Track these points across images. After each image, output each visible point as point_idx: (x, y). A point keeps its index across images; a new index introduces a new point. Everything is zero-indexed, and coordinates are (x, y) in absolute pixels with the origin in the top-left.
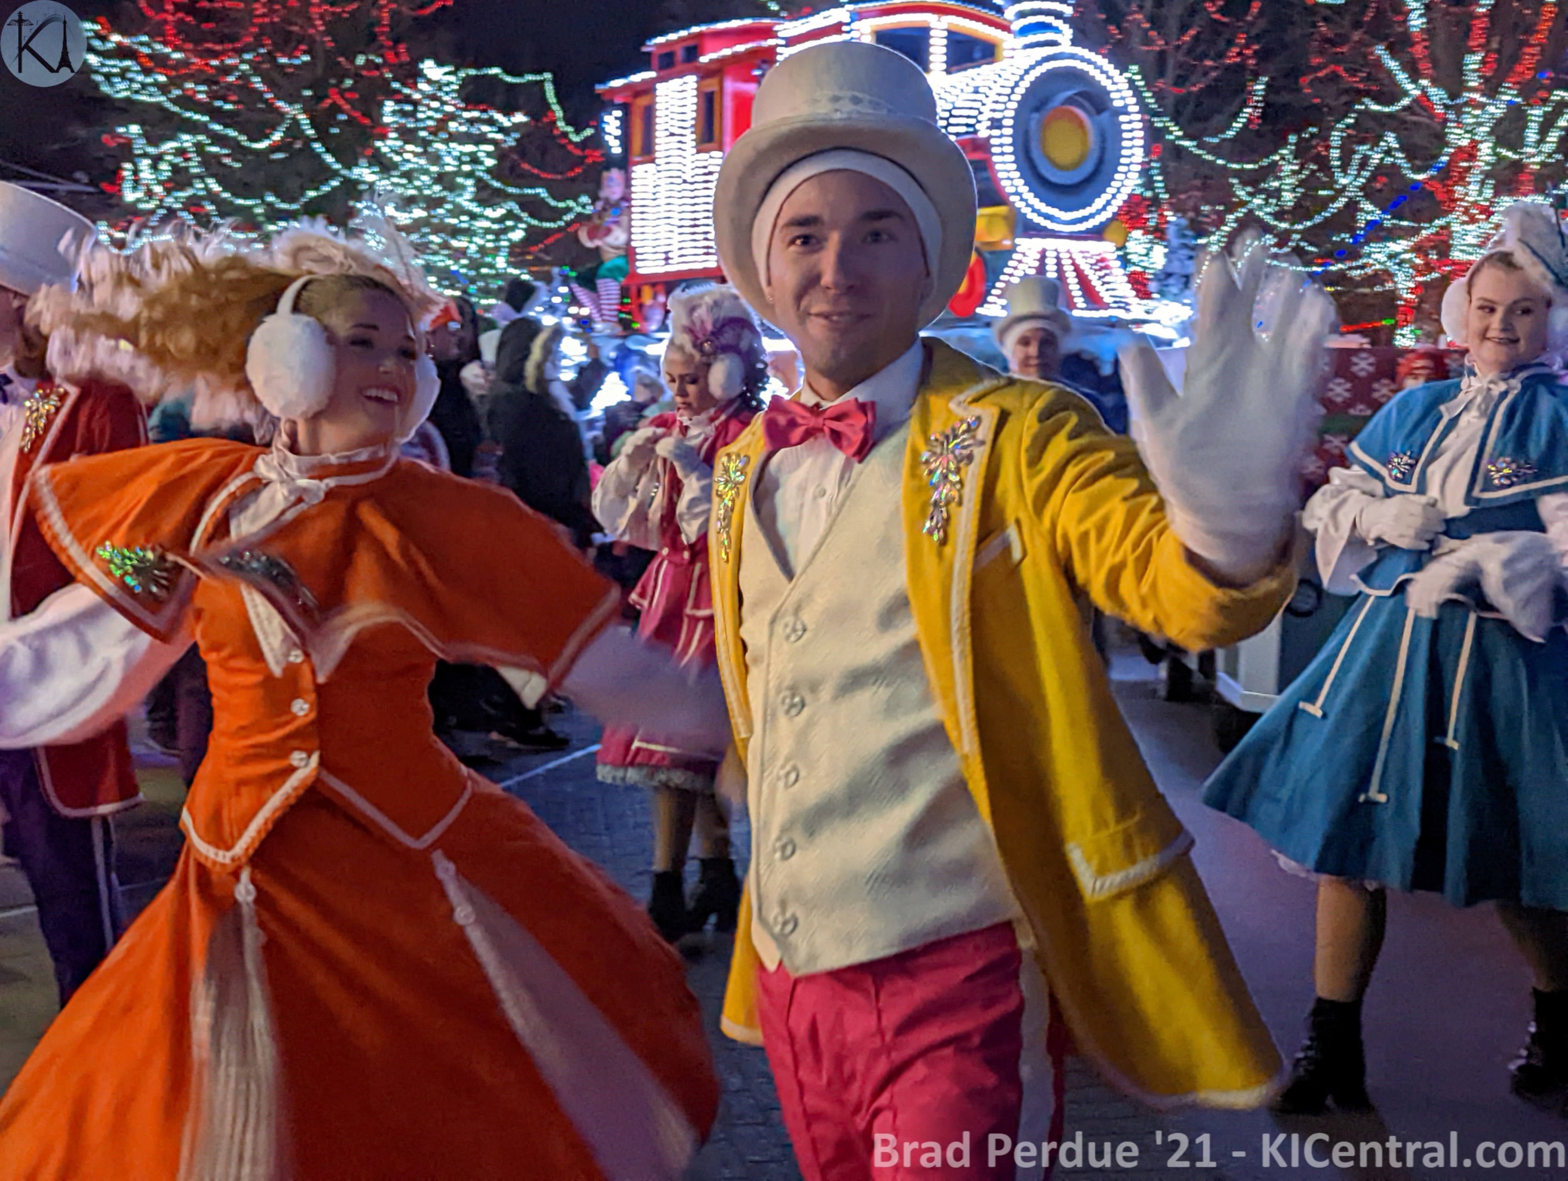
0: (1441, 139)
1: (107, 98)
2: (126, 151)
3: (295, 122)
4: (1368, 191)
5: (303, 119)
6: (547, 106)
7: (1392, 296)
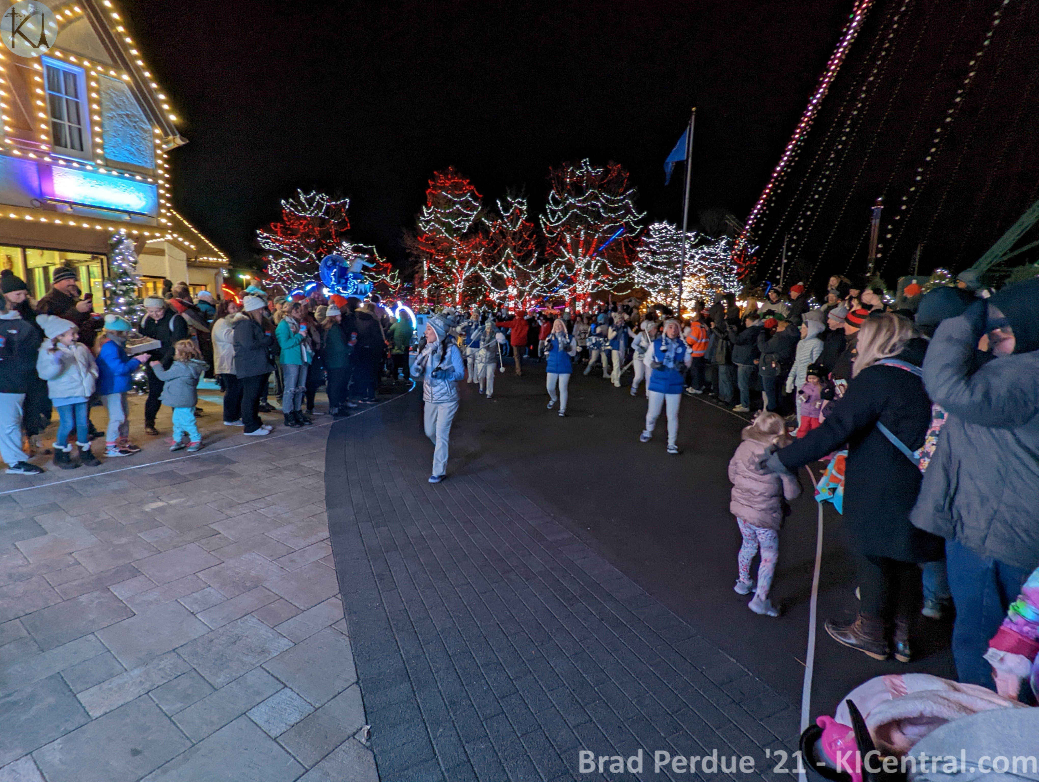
0: (573, 267)
1: (264, 249)
2: (269, 262)
3: (311, 256)
4: (560, 278)
5: (313, 255)
6: (374, 254)
7: (565, 301)
